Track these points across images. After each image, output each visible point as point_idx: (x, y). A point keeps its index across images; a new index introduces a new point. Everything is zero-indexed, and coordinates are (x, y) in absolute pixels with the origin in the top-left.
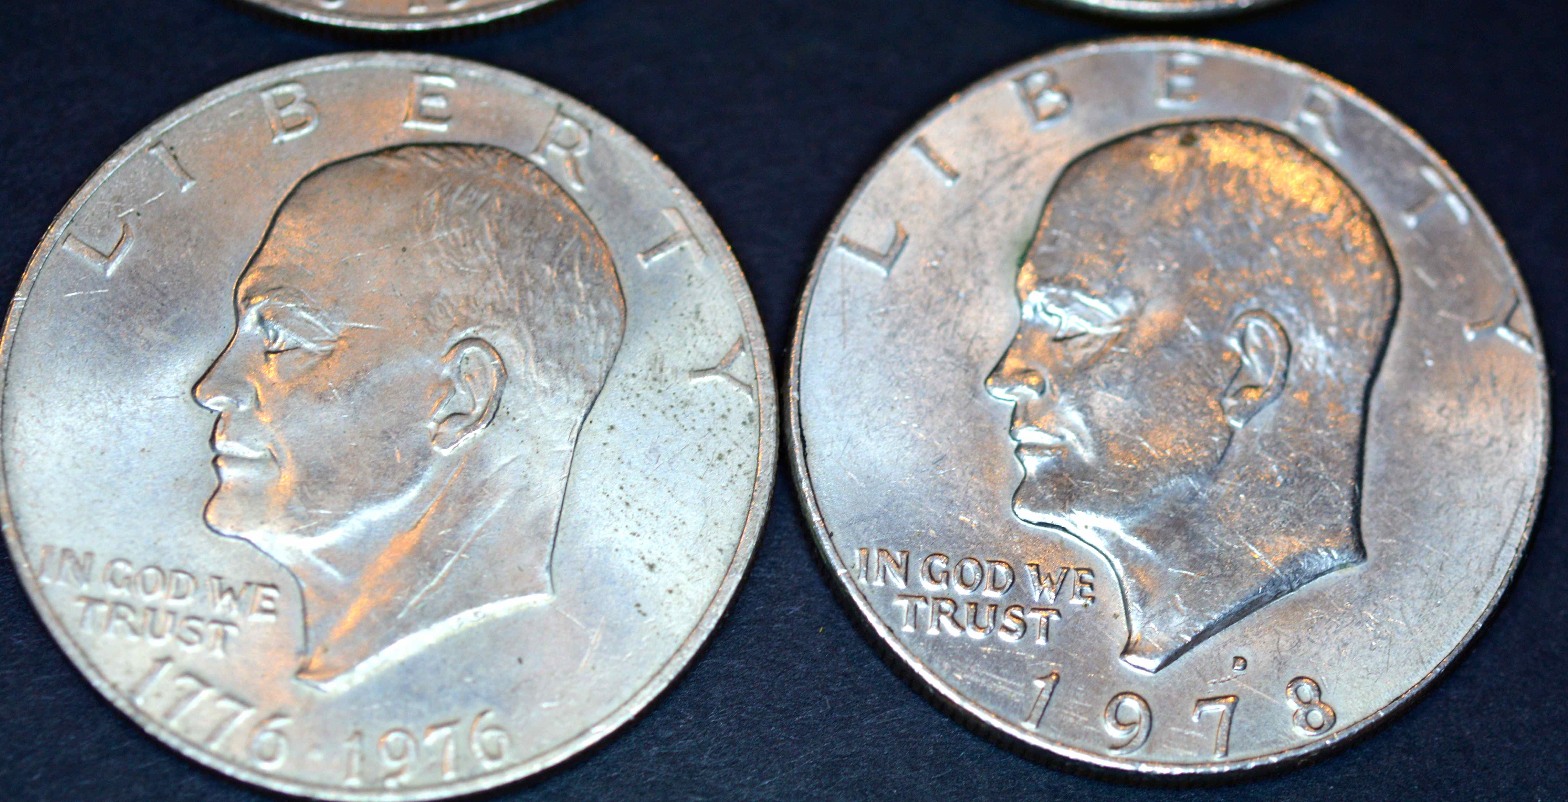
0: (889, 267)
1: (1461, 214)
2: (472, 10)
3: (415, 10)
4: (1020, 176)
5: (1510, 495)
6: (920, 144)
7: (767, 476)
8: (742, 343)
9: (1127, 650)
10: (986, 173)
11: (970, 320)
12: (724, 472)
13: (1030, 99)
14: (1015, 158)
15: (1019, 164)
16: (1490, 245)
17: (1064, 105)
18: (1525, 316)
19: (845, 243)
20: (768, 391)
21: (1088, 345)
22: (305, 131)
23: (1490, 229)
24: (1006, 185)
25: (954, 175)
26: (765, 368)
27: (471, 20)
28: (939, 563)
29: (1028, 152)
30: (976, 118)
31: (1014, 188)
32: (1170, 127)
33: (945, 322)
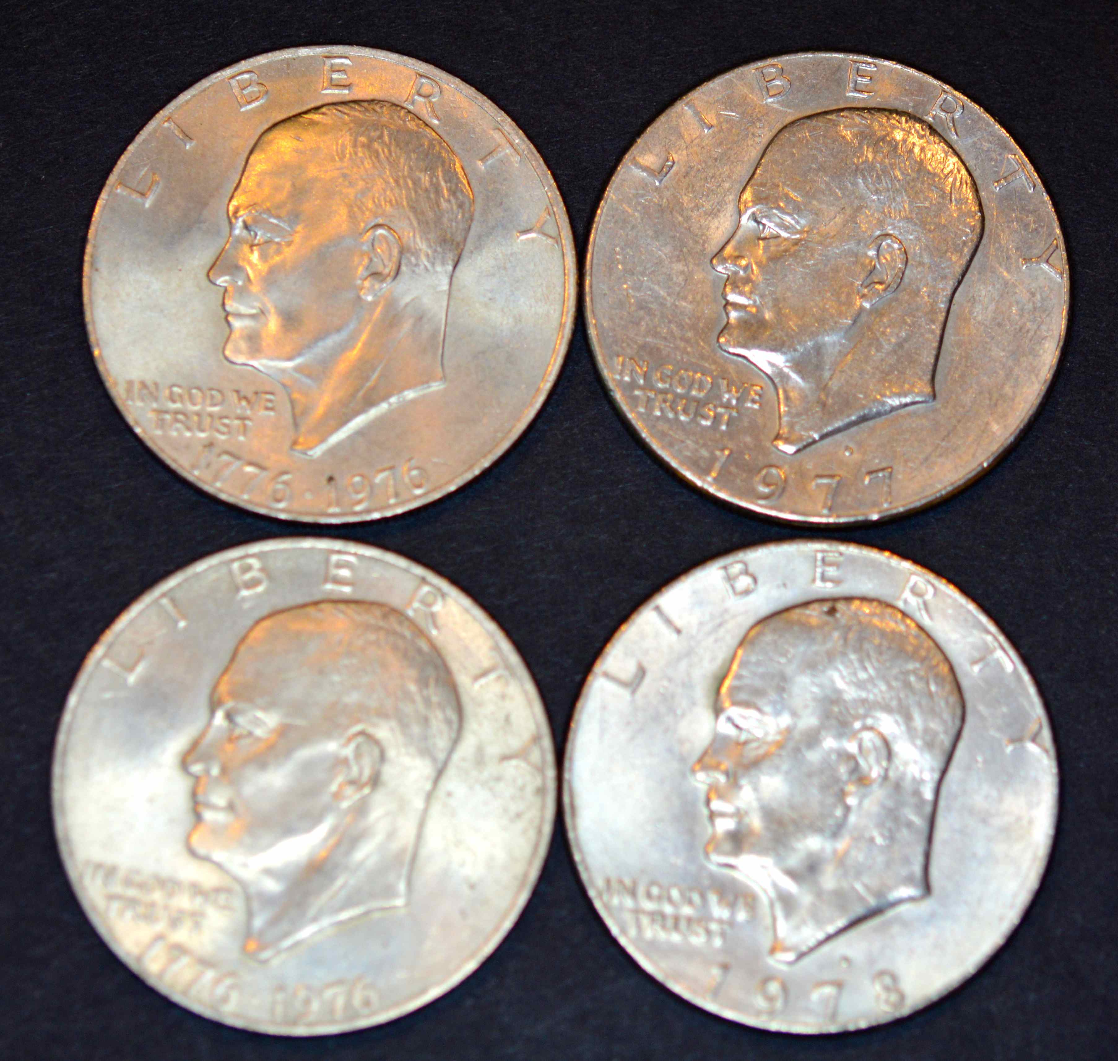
0: (634, 692)
1: (1009, 667)
2: (368, 511)
3: (331, 510)
4: (722, 631)
5: (1028, 856)
6: (657, 609)
7: (547, 829)
8: (536, 739)
9: (773, 951)
10: (699, 630)
11: (684, 728)
12: (520, 825)
13: (730, 579)
14: (718, 621)
15: (720, 625)
16: (1024, 689)
17: (752, 586)
18: (1046, 734)
19: (606, 675)
20: (551, 773)
21: (758, 748)
22: (260, 589)
23: (1026, 678)
24: (712, 639)
25: (678, 631)
26: (550, 758)
27: (368, 518)
28: (655, 891)
29: (727, 617)
30: (695, 592)
31: (716, 641)
32: (822, 600)
33: (666, 730)
